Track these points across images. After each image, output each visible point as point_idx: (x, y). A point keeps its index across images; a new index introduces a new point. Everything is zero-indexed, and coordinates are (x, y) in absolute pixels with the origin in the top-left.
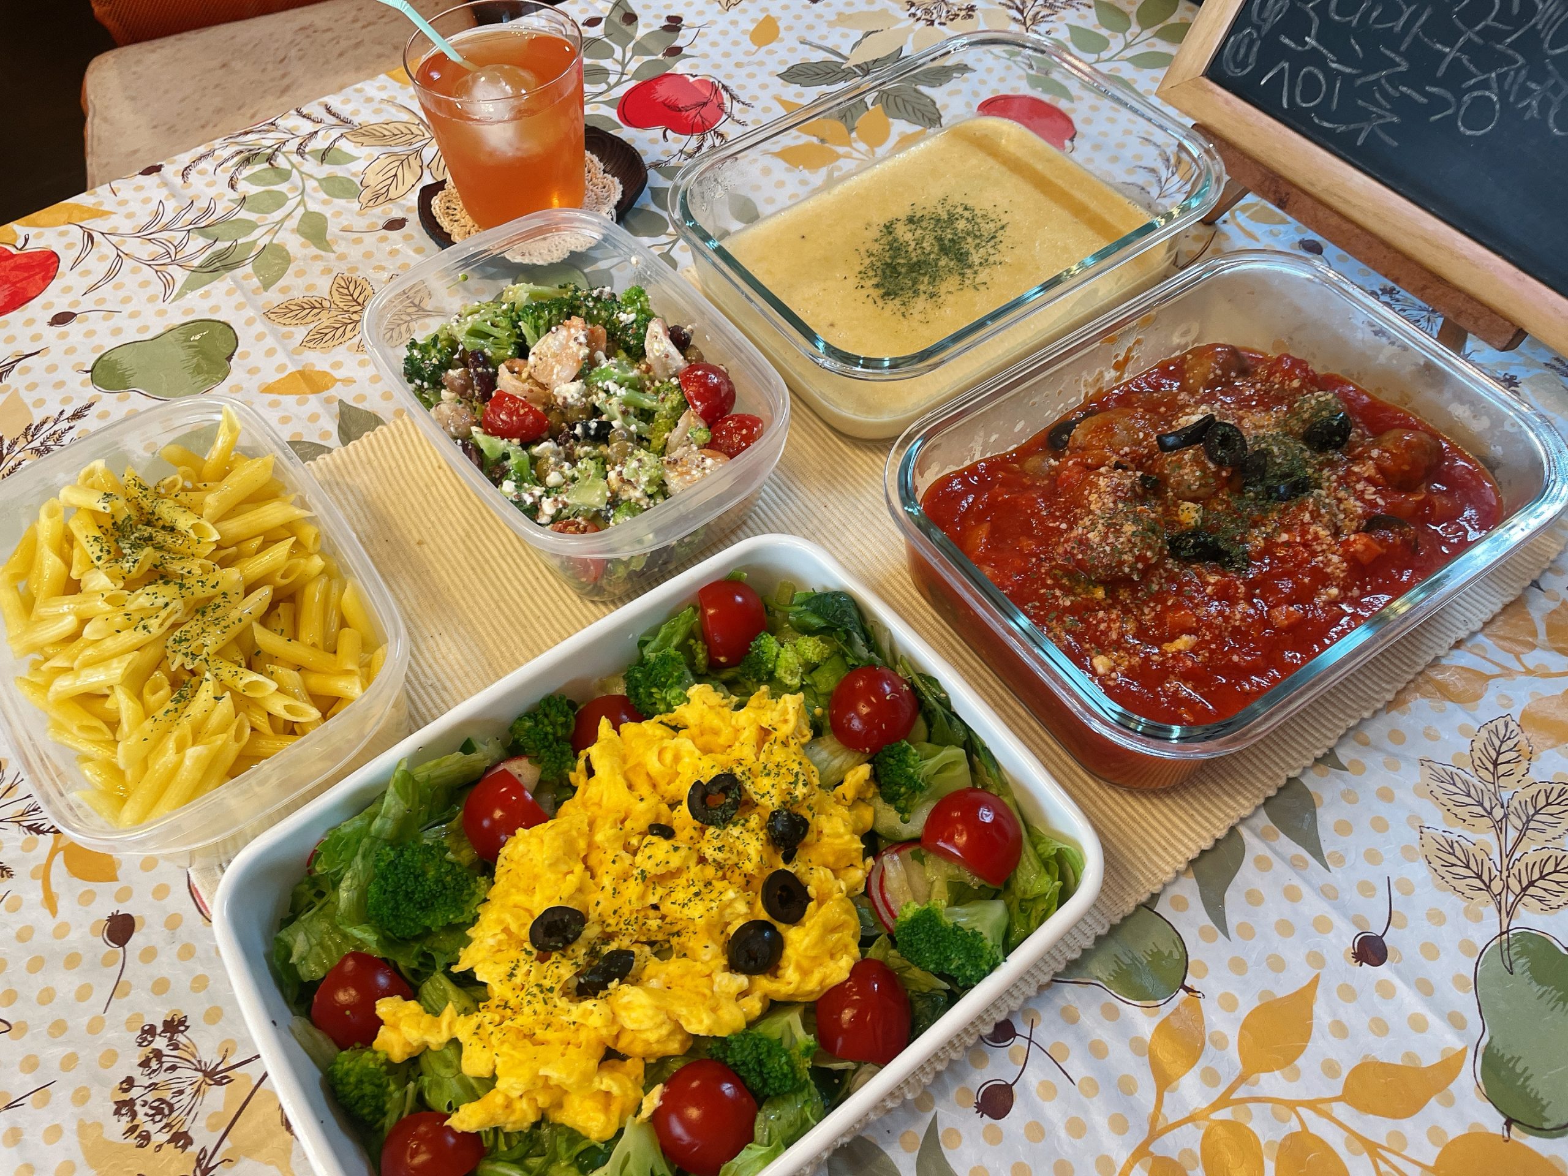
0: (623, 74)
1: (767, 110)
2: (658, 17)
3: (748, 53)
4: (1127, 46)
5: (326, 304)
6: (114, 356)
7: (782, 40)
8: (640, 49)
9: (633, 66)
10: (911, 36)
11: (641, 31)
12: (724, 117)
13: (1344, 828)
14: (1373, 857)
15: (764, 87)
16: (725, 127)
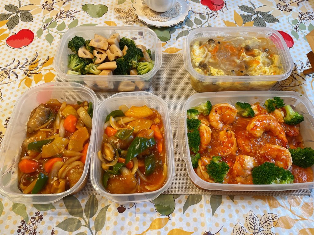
1: (231, 12)
5: (125, 12)
6: (88, 5)
10: (273, 10)
12: (221, 10)
13: (223, 211)
14: (224, 220)
15: (234, 7)
16: (220, 12)
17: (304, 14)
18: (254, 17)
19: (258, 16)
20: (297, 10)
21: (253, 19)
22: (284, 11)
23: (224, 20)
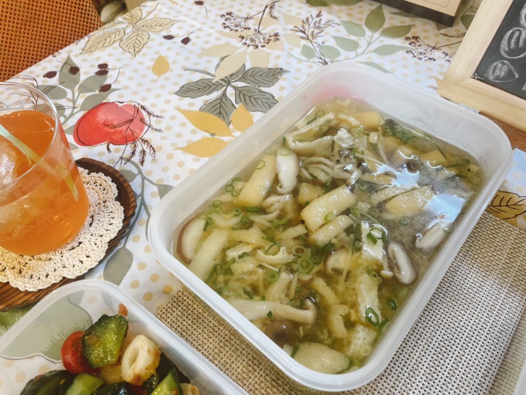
0: (74, 108)
1: (173, 118)
2: (92, 66)
3: (153, 81)
4: (369, 44)
7: (172, 70)
8: (84, 88)
9: (80, 101)
10: (247, 57)
11: (83, 77)
12: (146, 128)
15: (168, 102)
16: (148, 135)
17: (303, 27)
18: (231, 95)
19: (235, 88)
20: (284, 29)
21: (233, 99)
22: (266, 45)
23: (177, 147)
